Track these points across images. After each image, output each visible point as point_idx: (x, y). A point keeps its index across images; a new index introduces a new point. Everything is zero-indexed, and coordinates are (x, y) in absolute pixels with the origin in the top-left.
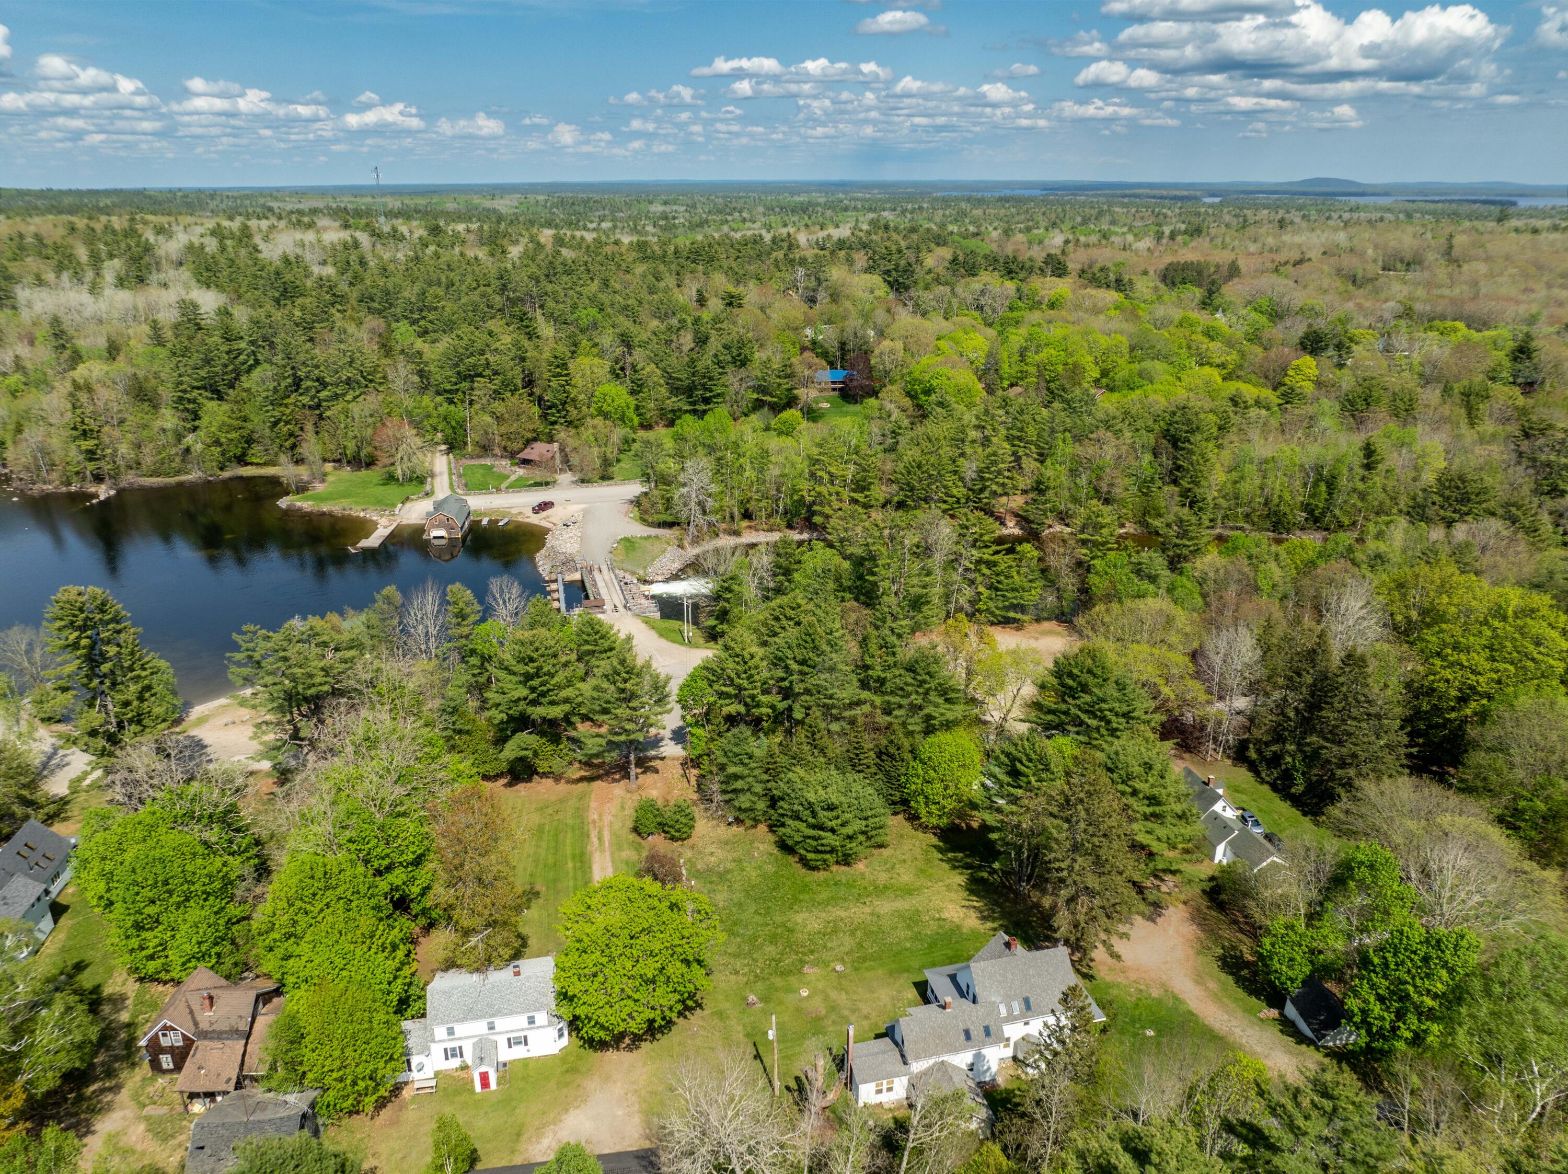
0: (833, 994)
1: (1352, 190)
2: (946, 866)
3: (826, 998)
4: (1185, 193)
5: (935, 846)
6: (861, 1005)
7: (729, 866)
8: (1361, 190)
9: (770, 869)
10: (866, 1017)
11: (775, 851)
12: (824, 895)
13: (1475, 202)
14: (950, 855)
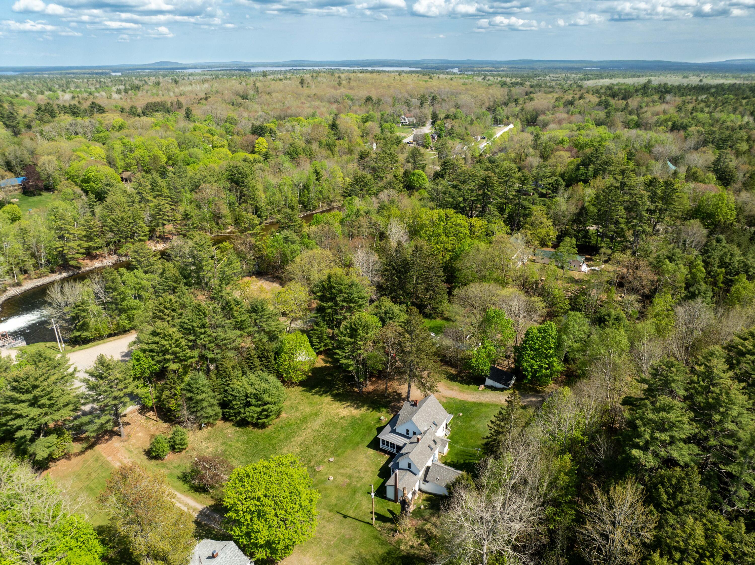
0: (342, 471)
1: (179, 66)
2: (317, 396)
3: (342, 475)
4: (100, 71)
5: (304, 391)
6: (359, 468)
7: (223, 448)
8: (183, 66)
9: (244, 438)
10: (367, 471)
11: (238, 429)
12: (283, 436)
13: (236, 70)
14: (314, 391)
